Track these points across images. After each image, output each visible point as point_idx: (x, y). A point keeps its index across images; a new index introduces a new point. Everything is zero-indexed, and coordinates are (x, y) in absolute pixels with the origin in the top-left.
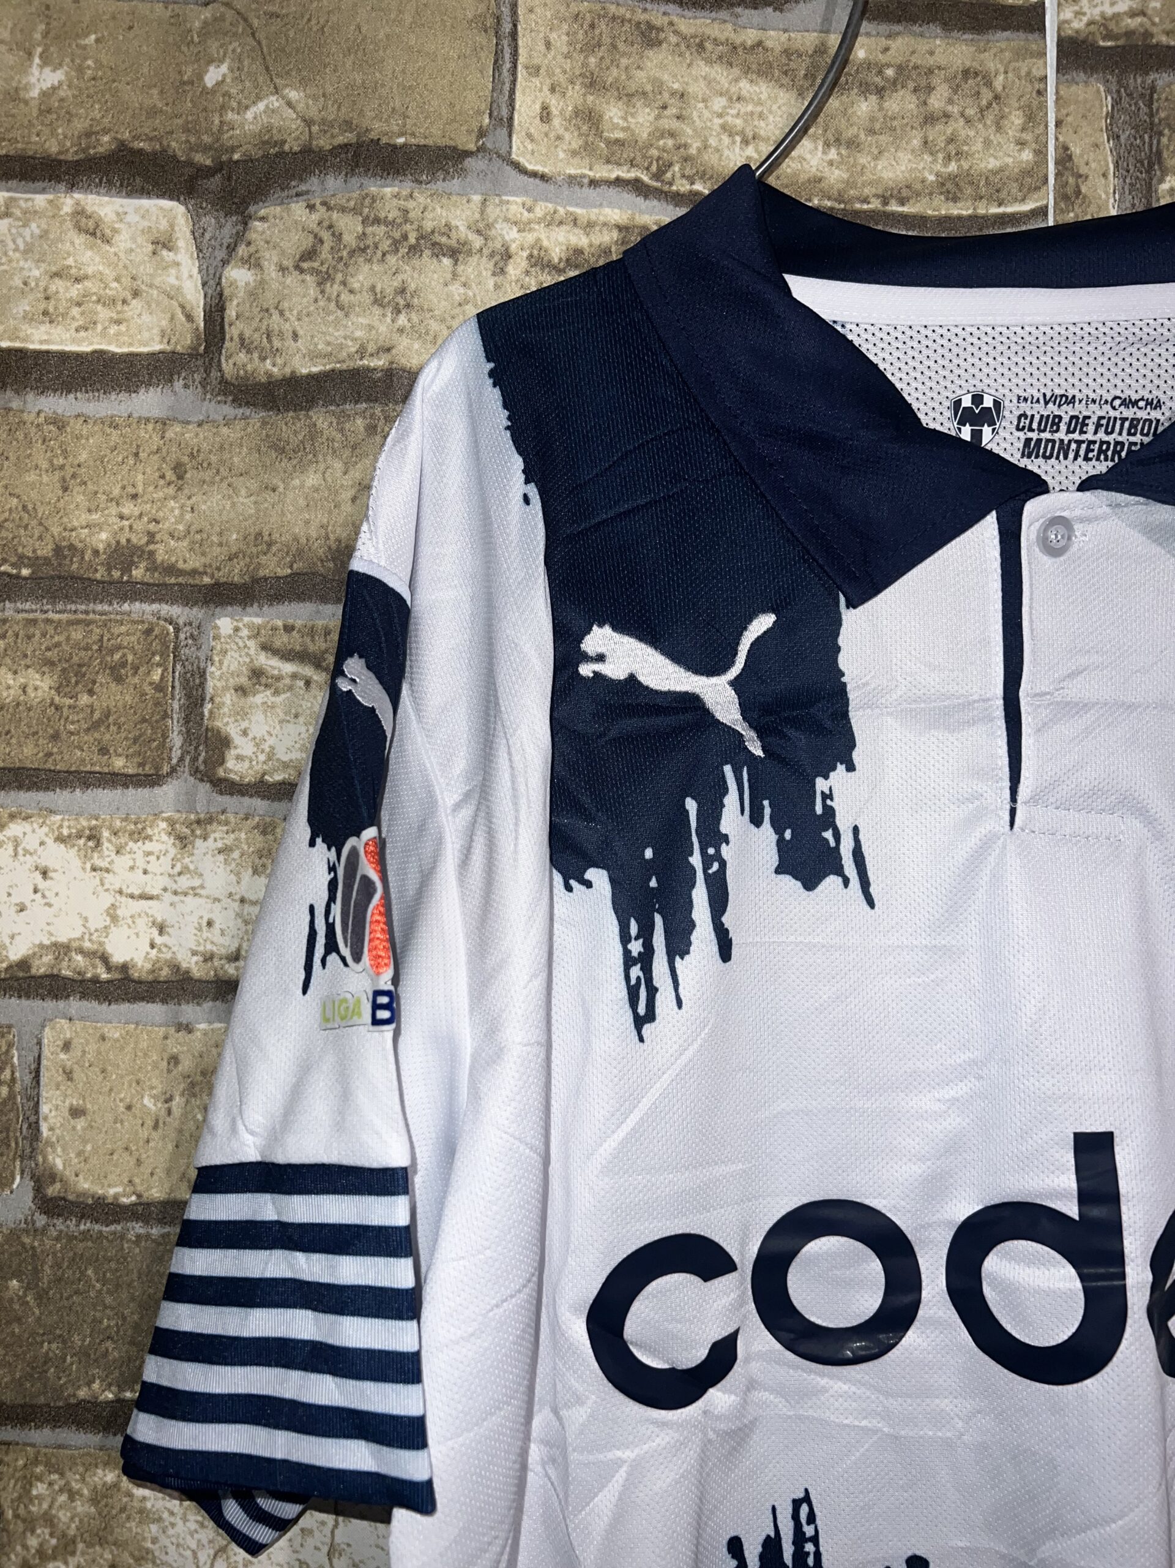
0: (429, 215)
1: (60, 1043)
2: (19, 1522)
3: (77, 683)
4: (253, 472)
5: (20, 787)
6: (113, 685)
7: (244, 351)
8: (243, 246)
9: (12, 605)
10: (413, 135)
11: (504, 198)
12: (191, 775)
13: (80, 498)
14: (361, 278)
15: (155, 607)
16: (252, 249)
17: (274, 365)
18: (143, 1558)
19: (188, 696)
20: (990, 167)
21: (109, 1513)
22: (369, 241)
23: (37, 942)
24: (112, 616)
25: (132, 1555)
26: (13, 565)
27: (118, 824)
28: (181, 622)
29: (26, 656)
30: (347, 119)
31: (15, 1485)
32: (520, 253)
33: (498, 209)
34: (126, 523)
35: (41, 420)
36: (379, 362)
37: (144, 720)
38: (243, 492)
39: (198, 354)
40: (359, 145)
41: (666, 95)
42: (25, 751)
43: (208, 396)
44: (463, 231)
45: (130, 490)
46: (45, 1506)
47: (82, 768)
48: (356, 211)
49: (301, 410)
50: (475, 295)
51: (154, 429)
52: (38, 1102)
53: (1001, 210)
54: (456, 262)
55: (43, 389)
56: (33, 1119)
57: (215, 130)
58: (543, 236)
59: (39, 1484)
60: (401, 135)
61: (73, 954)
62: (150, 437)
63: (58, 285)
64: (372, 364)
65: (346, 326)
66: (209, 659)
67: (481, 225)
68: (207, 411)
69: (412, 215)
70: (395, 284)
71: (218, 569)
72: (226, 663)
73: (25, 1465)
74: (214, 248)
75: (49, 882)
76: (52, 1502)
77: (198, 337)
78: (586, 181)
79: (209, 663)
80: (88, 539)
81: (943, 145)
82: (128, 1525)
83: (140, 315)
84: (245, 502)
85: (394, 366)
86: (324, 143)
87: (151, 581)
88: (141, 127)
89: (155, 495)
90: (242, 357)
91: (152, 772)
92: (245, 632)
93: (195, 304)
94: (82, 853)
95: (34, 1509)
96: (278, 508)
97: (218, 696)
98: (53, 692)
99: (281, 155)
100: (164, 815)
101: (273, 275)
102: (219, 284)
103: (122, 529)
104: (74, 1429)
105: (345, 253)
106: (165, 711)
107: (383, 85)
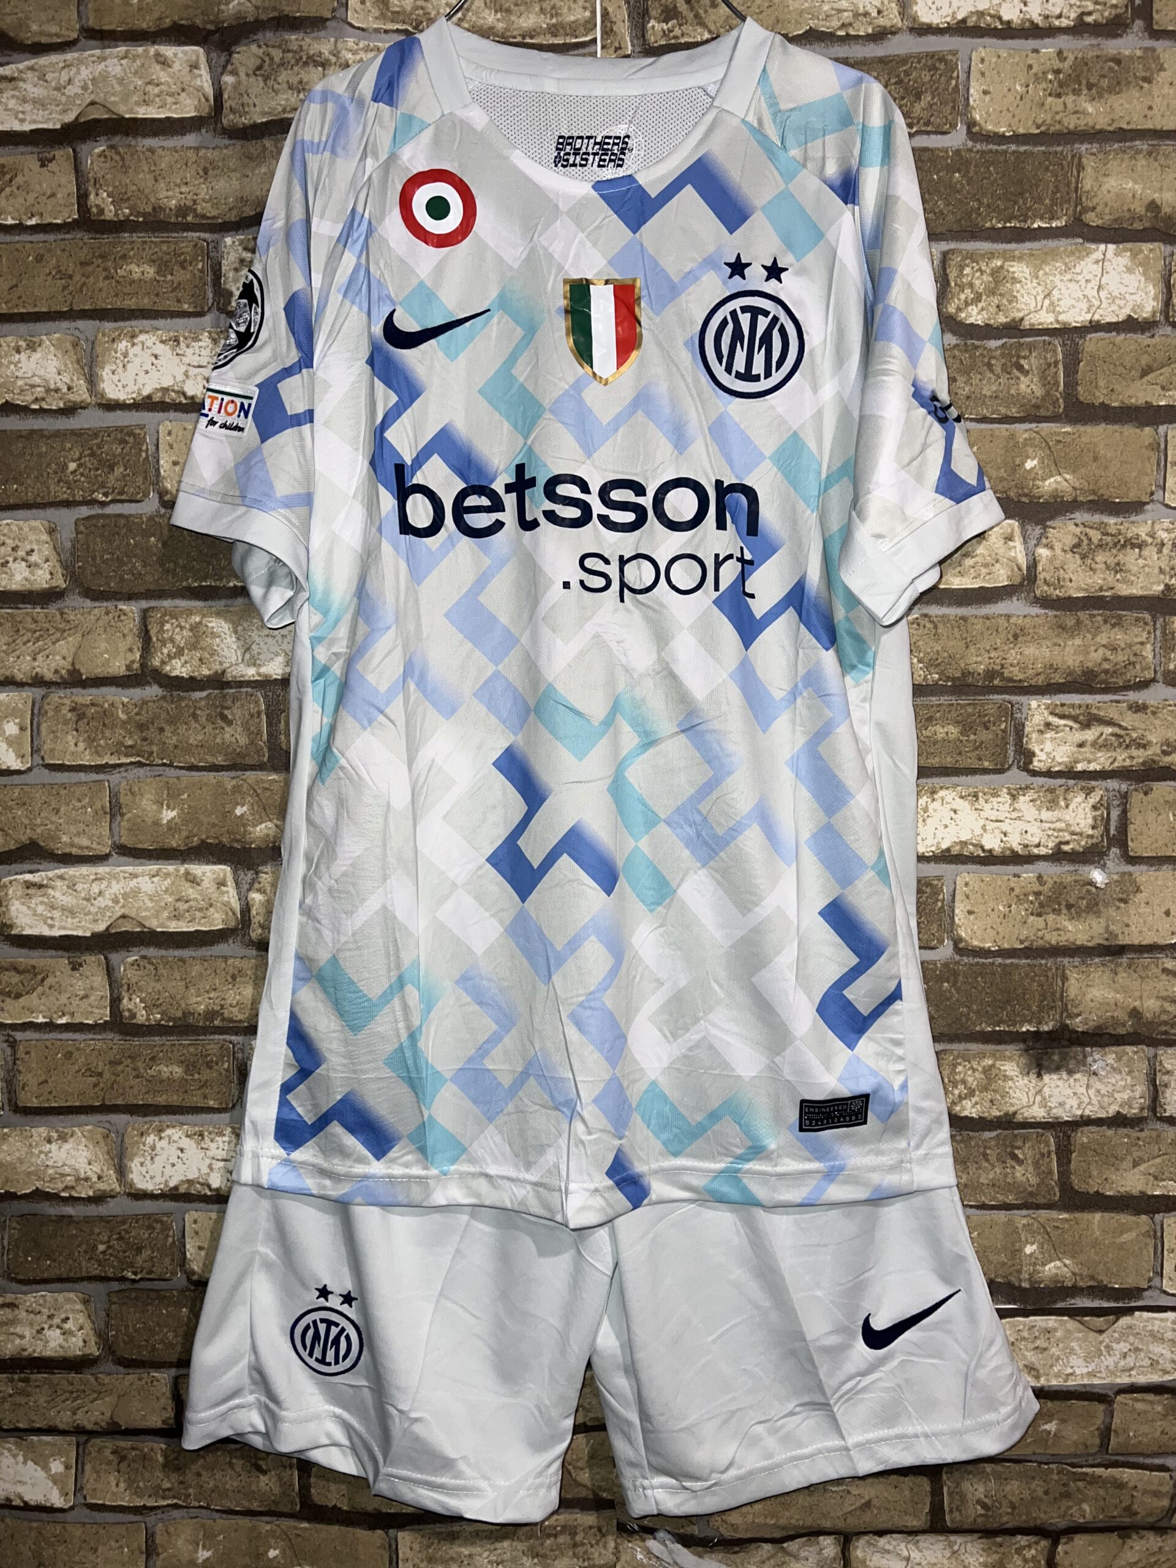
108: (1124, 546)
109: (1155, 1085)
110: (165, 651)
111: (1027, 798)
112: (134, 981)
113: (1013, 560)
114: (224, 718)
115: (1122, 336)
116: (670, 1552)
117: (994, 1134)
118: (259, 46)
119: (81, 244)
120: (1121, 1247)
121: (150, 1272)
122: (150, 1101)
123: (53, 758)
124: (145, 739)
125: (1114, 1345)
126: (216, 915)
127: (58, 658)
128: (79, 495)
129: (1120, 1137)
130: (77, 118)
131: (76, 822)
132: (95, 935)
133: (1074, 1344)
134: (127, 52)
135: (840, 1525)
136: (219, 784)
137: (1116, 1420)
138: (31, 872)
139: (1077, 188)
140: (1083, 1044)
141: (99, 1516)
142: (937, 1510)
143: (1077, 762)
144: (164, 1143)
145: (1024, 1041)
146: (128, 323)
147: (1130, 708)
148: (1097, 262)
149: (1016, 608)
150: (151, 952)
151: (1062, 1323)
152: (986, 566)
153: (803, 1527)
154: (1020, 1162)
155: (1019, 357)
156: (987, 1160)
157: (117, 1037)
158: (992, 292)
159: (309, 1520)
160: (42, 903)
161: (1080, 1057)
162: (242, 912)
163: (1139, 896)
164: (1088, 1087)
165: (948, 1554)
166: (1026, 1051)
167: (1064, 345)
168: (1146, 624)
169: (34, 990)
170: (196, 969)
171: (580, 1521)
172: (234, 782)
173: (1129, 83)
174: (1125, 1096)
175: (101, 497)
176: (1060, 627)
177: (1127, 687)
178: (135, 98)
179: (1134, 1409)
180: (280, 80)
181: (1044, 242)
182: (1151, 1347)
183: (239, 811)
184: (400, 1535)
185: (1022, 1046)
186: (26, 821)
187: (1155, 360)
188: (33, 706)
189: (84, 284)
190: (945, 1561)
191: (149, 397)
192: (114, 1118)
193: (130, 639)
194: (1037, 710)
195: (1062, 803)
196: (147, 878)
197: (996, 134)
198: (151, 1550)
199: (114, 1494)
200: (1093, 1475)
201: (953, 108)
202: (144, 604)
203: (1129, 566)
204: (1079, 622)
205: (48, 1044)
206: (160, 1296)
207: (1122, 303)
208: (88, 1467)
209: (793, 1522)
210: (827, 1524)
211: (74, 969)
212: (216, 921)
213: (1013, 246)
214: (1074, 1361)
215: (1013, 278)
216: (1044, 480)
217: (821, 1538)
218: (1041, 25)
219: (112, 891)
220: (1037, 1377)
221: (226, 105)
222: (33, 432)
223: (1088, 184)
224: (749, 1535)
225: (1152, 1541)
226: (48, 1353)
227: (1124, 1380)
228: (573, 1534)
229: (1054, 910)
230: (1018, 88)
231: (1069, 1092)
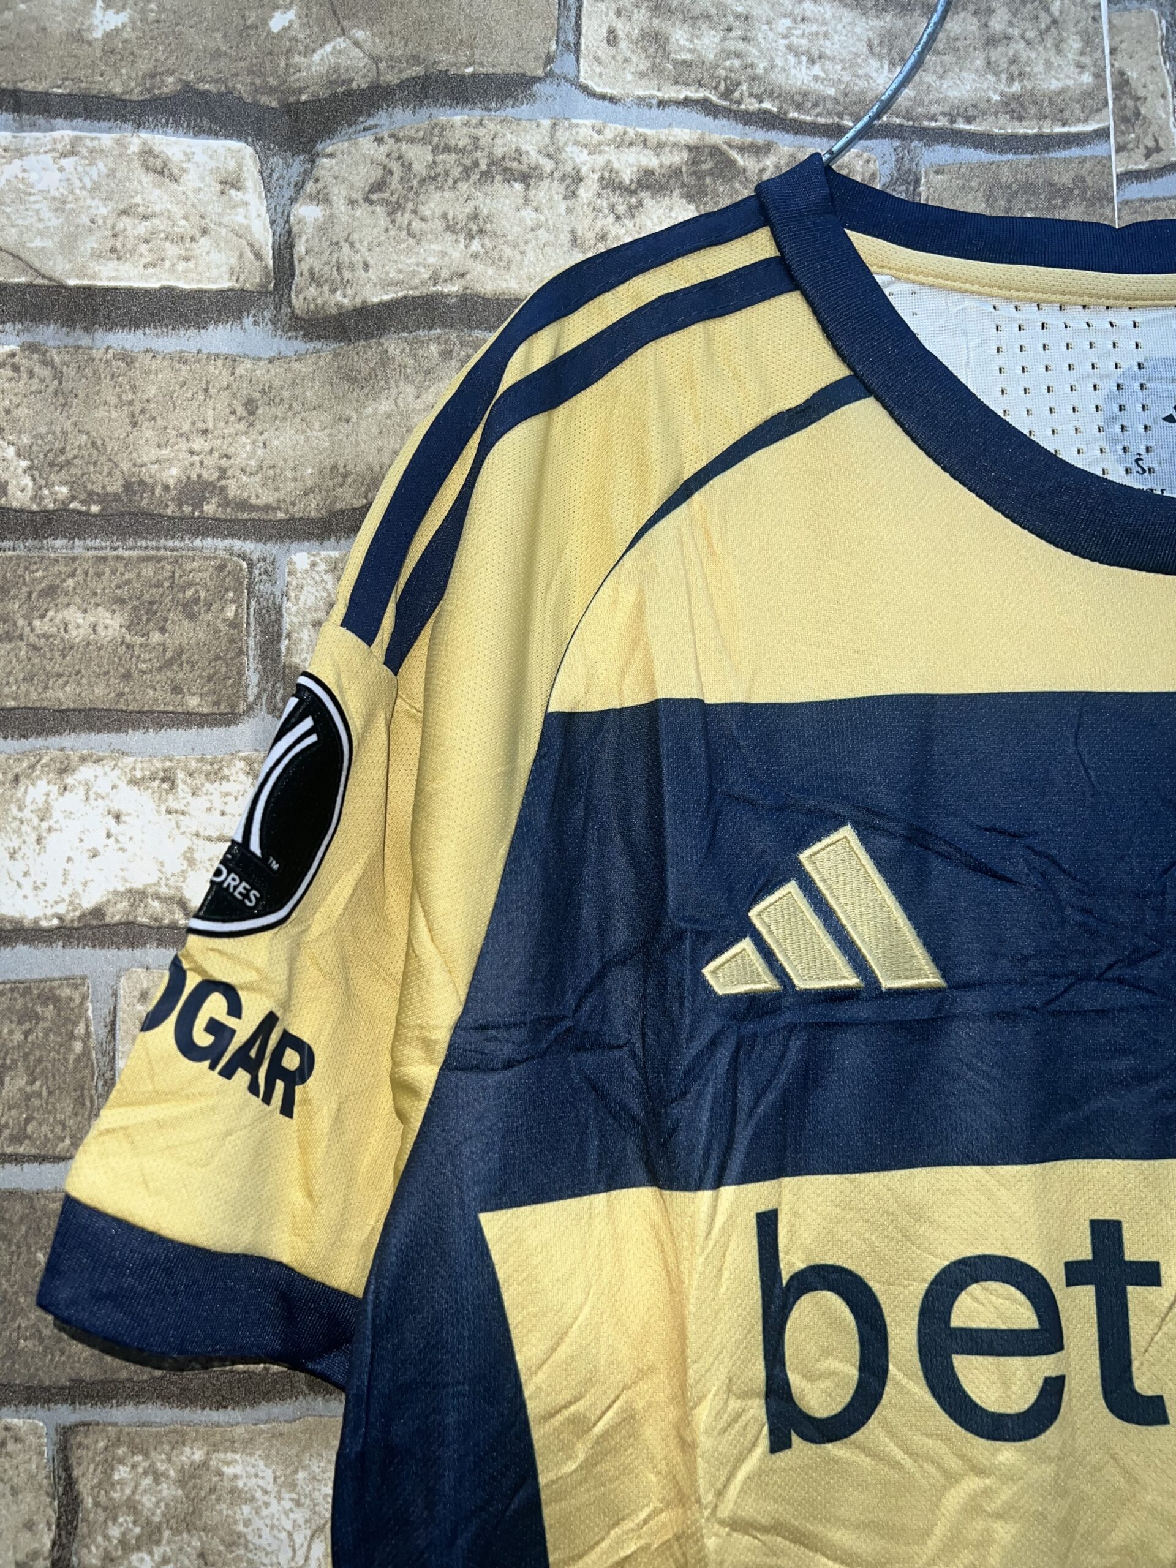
0: (499, 141)
1: (137, 994)
2: (99, 1510)
3: (148, 621)
4: (326, 404)
5: (91, 729)
6: (186, 622)
7: (314, 285)
8: (311, 183)
9: (82, 542)
10: (481, 64)
11: (574, 121)
12: (269, 713)
13: (149, 433)
14: (432, 205)
15: (228, 542)
16: (320, 185)
17: (345, 296)
18: (234, 1543)
19: (264, 632)
20: (1053, 87)
21: (198, 1494)
22: (440, 169)
23: (111, 889)
24: (184, 553)
25: (223, 1541)
26: (82, 502)
27: (193, 764)
28: (255, 558)
29: (95, 594)
30: (415, 53)
31: (95, 1470)
32: (591, 175)
33: (568, 133)
34: (197, 459)
35: (109, 356)
36: (454, 288)
37: (218, 658)
38: (317, 426)
39: (267, 292)
40: (427, 77)
41: (731, 18)
42: (96, 691)
43: (279, 333)
44: (534, 156)
45: (200, 425)
46: (128, 1491)
47: (155, 708)
48: (424, 141)
49: (372, 338)
50: (547, 220)
51: (224, 365)
52: (114, 1057)
53: (1065, 129)
54: (528, 185)
55: (111, 325)
56: (108, 1075)
57: (280, 72)
58: (613, 158)
59: (121, 1468)
60: (467, 66)
61: (149, 900)
62: (220, 373)
63: (125, 223)
64: (446, 290)
65: (418, 253)
66: (285, 594)
67: (551, 149)
68: (278, 348)
69: (482, 142)
70: (468, 210)
71: (293, 504)
72: (302, 598)
73: (106, 1448)
74: (281, 187)
75: (122, 826)
76: (136, 1487)
77: (267, 275)
78: (655, 102)
79: (285, 599)
80: (158, 475)
81: (1006, 66)
82: (218, 1507)
83: (208, 253)
84: (319, 436)
85: (469, 291)
86: (391, 78)
87: (224, 516)
88: (205, 69)
89: (226, 431)
90: (313, 291)
91: (228, 710)
92: (322, 567)
93: (262, 240)
94: (157, 794)
95: (116, 1495)
96: (352, 438)
97: (295, 631)
98: (124, 630)
99: (349, 93)
100: (241, 754)
101: (343, 208)
102: (287, 221)
103: (192, 464)
104: (159, 1403)
105: (415, 183)
106: (241, 648)
107: (450, 18)
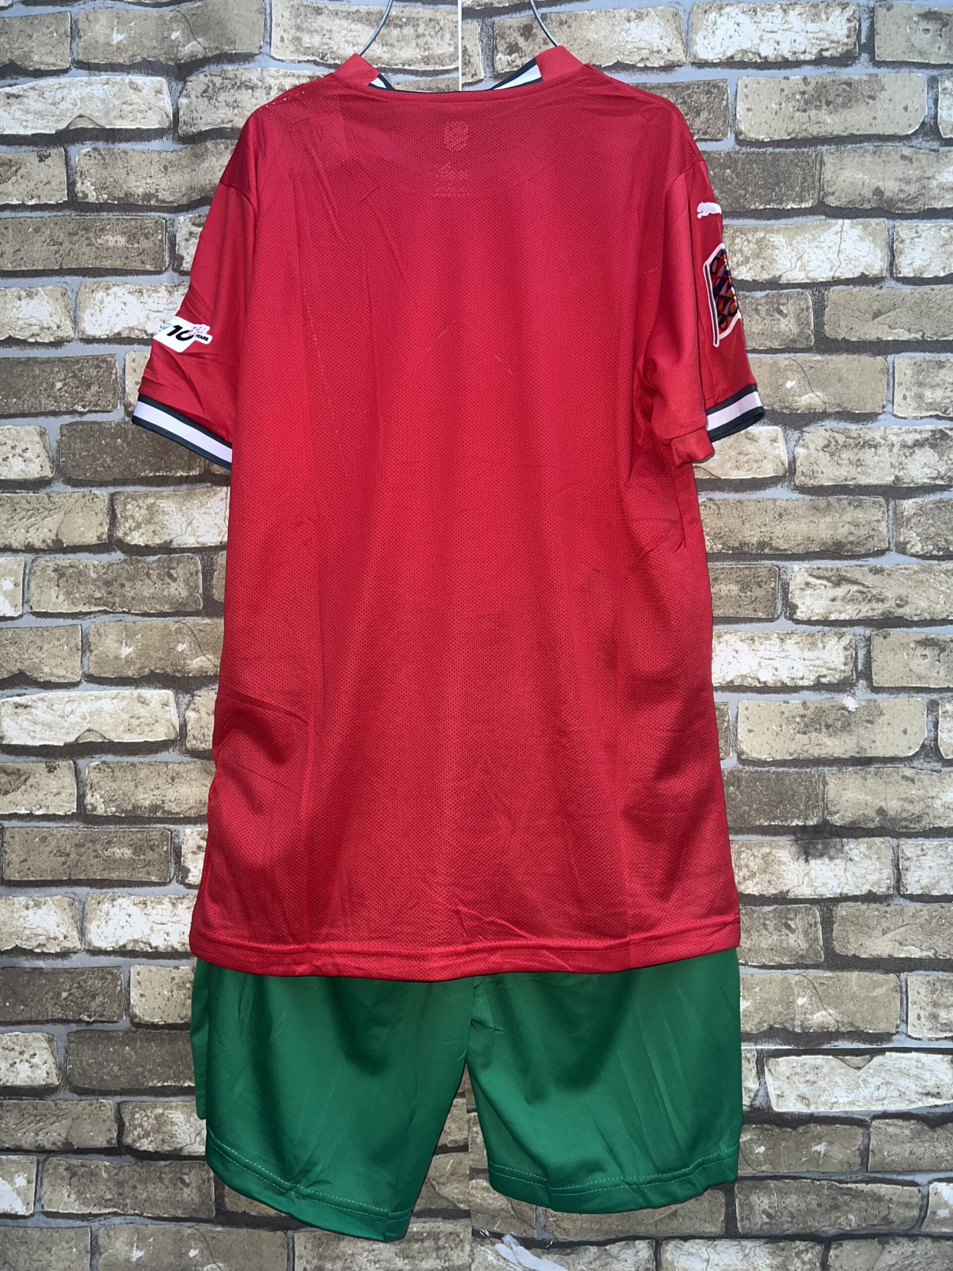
108: (863, 446)
109: (898, 869)
110: (127, 525)
111: (793, 641)
112: (95, 781)
113: (777, 457)
114: (170, 576)
115: (857, 288)
116: (515, 1254)
117: (771, 908)
118: (206, 76)
119: (69, 219)
120: (874, 999)
121: (102, 1016)
122: (106, 877)
123: (39, 607)
124: (110, 593)
125: (870, 1079)
126: (161, 729)
127: (45, 530)
128: (63, 407)
129: (872, 910)
130: (68, 126)
131: (55, 656)
132: (66, 745)
133: (837, 1079)
134: (108, 80)
135: (652, 1230)
136: (166, 627)
137: (873, 1143)
138: (19, 695)
139: (820, 179)
140: (841, 836)
141: (53, 1222)
142: (730, 1219)
143: (831, 613)
144: (116, 909)
145: (794, 833)
146: (104, 279)
147: (871, 571)
148: (837, 233)
149: (781, 493)
150: (109, 758)
151: (827, 1061)
152: (756, 461)
153: (621, 1232)
154: (793, 931)
155: (779, 304)
156: (767, 929)
157: (82, 825)
158: (758, 256)
159: (223, 1224)
160: (27, 719)
161: (839, 847)
162: (181, 727)
163: (882, 718)
164: (845, 870)
165: (740, 1256)
166: (796, 841)
167: (813, 295)
168: (881, 506)
169: (19, 788)
170: (143, 773)
171: (442, 1229)
172: (177, 625)
173: (859, 100)
174: (875, 877)
175: (80, 408)
176: (815, 508)
177: (867, 555)
178: (114, 113)
179: (887, 1132)
180: (220, 99)
181: (795, 219)
182: (900, 1081)
183: (180, 648)
184: (296, 1235)
185: (792, 837)
186: (18, 657)
187: (884, 306)
188: (25, 567)
189: (72, 249)
190: (738, 1263)
191: (119, 334)
192: (78, 890)
193: (100, 516)
194: (798, 572)
195: (820, 645)
196: (108, 700)
197: (757, 140)
198: (95, 1250)
199: (66, 1203)
200: (856, 1190)
201: (725, 121)
202: (112, 490)
203: (867, 462)
204: (829, 505)
205: (29, 830)
206: (109, 1036)
207: (857, 263)
208: (46, 1181)
209: (614, 1227)
210: (641, 1230)
211: (49, 771)
212: (160, 734)
213: (772, 222)
214: (837, 1091)
215: (773, 246)
216: (800, 396)
217: (637, 1242)
218: (790, 59)
219: (81, 710)
220: (808, 1105)
221: (181, 120)
222: (29, 359)
223: (828, 175)
224: (578, 1239)
225: (906, 1247)
226: (18, 1083)
227: (878, 1108)
228: (436, 1239)
229: (816, 729)
230: (773, 105)
231: (831, 874)
